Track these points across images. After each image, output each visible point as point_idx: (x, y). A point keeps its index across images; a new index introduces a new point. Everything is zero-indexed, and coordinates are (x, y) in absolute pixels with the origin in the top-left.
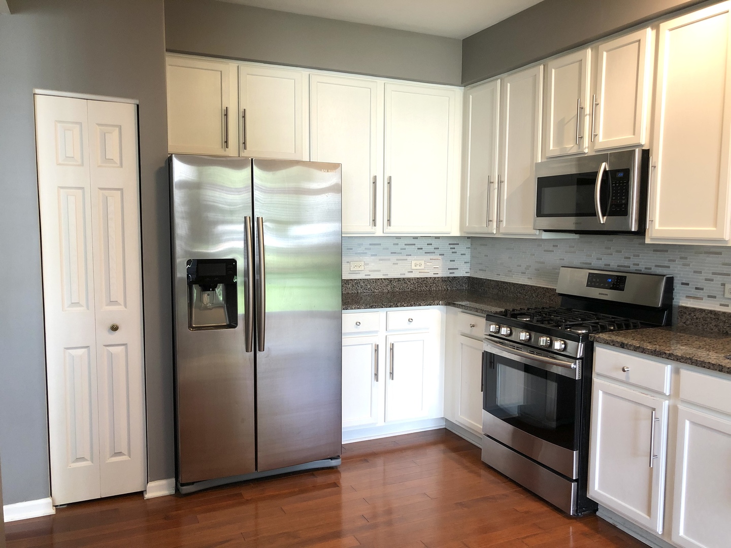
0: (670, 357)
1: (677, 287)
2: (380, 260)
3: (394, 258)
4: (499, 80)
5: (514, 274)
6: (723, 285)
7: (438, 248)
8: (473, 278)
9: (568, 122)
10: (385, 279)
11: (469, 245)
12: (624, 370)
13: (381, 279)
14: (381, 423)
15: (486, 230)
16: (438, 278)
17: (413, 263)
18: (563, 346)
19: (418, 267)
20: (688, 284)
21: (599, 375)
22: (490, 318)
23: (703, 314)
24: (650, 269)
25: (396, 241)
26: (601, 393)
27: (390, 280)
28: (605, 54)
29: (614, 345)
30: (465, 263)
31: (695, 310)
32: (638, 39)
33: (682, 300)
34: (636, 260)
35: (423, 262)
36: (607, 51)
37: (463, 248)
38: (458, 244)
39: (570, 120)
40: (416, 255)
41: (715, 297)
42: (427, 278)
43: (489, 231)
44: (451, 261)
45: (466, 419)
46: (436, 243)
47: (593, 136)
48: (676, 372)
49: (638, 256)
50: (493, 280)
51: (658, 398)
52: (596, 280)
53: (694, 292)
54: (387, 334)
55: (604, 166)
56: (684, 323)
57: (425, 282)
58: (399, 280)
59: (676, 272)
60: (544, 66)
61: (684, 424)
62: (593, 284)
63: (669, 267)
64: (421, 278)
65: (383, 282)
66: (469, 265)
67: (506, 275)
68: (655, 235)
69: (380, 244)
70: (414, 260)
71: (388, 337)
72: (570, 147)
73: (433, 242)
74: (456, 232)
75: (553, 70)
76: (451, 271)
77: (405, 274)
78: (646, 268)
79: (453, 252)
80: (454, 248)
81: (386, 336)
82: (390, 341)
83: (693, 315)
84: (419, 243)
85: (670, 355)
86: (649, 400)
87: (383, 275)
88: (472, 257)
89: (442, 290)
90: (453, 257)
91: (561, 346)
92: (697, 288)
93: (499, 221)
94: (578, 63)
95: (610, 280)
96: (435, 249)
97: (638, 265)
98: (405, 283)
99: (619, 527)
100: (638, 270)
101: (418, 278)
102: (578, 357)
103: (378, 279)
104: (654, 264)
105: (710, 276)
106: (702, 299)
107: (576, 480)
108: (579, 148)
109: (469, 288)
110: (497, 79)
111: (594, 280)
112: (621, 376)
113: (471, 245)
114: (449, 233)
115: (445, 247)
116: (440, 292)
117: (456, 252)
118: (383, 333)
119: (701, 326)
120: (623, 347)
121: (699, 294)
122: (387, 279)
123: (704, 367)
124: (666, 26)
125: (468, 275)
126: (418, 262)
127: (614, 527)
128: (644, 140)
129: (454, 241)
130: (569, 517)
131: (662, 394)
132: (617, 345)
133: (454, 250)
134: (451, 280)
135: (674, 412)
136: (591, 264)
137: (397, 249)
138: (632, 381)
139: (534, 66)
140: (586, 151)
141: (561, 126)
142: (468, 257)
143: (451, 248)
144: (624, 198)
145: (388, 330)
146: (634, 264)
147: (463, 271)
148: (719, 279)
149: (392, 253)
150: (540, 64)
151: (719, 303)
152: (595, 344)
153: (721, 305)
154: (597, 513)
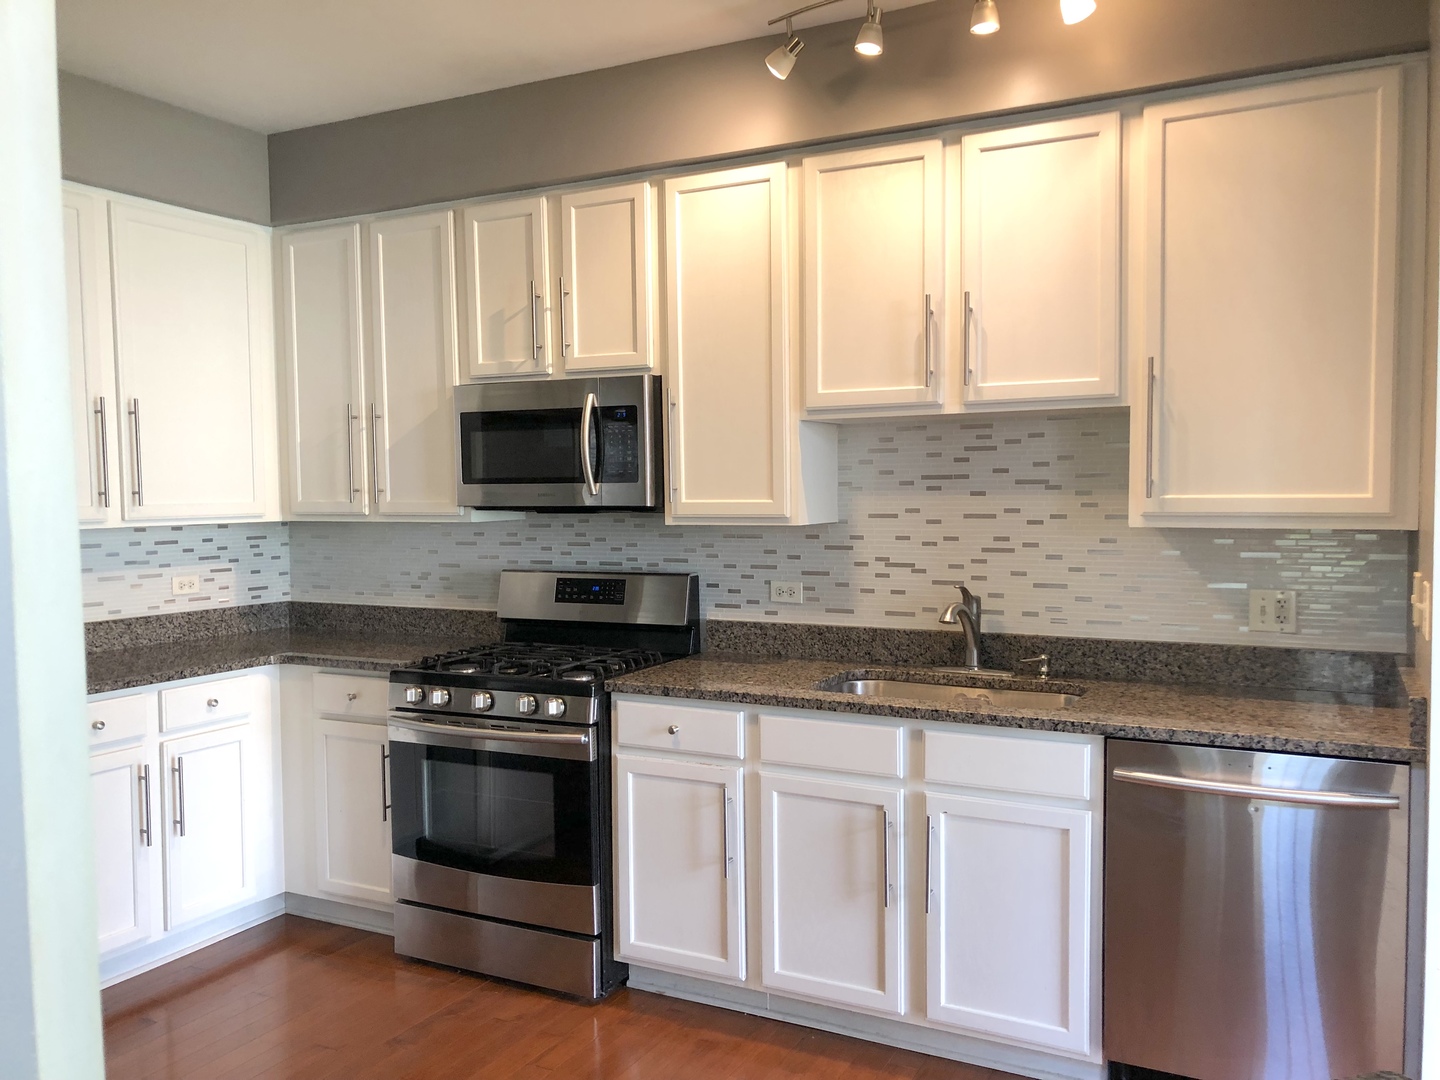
0: (744, 698)
1: (703, 590)
2: (101, 580)
3: (131, 574)
4: (358, 226)
5: (395, 591)
6: (768, 583)
7: (226, 548)
8: (302, 605)
9: (511, 318)
10: (115, 622)
11: (286, 539)
12: (671, 732)
13: (107, 622)
14: (157, 934)
15: (346, 510)
16: (230, 609)
17: (176, 581)
18: (563, 707)
19: (186, 590)
20: (717, 586)
21: (623, 747)
22: (397, 676)
23: (745, 630)
24: (657, 565)
25: (138, 536)
26: (630, 776)
27: (128, 623)
28: (573, 210)
29: (650, 693)
30: (281, 574)
31: (731, 624)
32: (631, 197)
33: (710, 613)
34: (632, 552)
35: (196, 579)
36: (576, 208)
37: (273, 545)
38: (265, 537)
39: (516, 314)
40: (180, 565)
41: (757, 602)
42: (207, 611)
43: (355, 510)
44: (253, 572)
45: (346, 883)
46: (220, 538)
47: (562, 347)
48: (754, 721)
49: (635, 545)
50: (350, 605)
51: (727, 766)
52: (572, 589)
53: (727, 598)
54: (162, 739)
55: (591, 400)
56: (718, 646)
57: (204, 620)
58: (147, 620)
59: (698, 568)
60: (455, 213)
61: (771, 798)
62: (567, 596)
63: (686, 561)
64: (196, 613)
65: (112, 629)
66: (287, 578)
67: (376, 594)
68: (681, 512)
69: (99, 546)
70: (178, 575)
71: (165, 744)
72: (519, 364)
73: (214, 534)
74: (274, 515)
75: (476, 224)
76: (255, 593)
77: (158, 607)
78: (649, 565)
79: (255, 555)
80: (258, 546)
81: (161, 745)
82: (172, 751)
83: (729, 632)
84: (185, 540)
85: (744, 696)
86: (713, 772)
87: (110, 613)
88: (294, 561)
89: (239, 634)
90: (258, 563)
91: (558, 708)
92: (730, 591)
93: (375, 492)
94: (523, 218)
95: (597, 588)
96: (219, 549)
97: (636, 560)
98: (162, 626)
99: (669, 993)
100: (636, 568)
101: (189, 614)
102: (591, 722)
103: (101, 623)
104: (662, 558)
105: (749, 572)
106: (738, 607)
107: (599, 936)
108: (537, 365)
109: (294, 624)
110: (354, 223)
111: (568, 590)
112: (666, 741)
113: (291, 537)
114: (260, 517)
115: (239, 545)
116: (236, 638)
117: (261, 555)
118: (154, 739)
119: (742, 649)
120: (667, 695)
121: (734, 599)
122: (122, 621)
123: (796, 706)
124: (674, 185)
125: (288, 598)
126: (186, 580)
127: (660, 996)
128: (652, 361)
129: (257, 532)
130: (590, 1003)
131: (733, 759)
132: (656, 692)
133: (256, 550)
134: (255, 612)
135: (754, 783)
136: (551, 562)
137: (138, 554)
138: (682, 747)
139: (435, 210)
140: (550, 371)
141: (497, 323)
142: (284, 564)
143: (252, 547)
144: (629, 452)
145: (164, 730)
146: (629, 560)
147: (278, 592)
148: (761, 575)
149: (127, 563)
150: (448, 209)
151: (763, 611)
152: (614, 696)
153: (767, 613)
154: (629, 984)
